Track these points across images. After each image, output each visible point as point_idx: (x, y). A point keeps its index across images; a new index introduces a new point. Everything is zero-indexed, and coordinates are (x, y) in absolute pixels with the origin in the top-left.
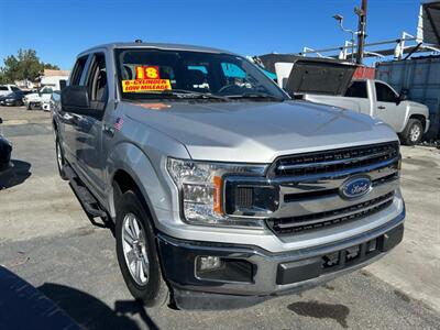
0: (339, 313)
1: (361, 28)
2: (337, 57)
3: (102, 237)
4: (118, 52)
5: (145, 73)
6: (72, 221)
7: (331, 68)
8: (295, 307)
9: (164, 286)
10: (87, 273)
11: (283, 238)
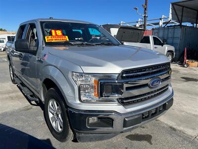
0: (148, 138)
1: (145, 13)
2: (135, 26)
3: (36, 111)
4: (42, 23)
5: (56, 33)
6: (21, 104)
7: (135, 31)
8: (129, 137)
9: (71, 132)
10: (31, 128)
11: (126, 107)
